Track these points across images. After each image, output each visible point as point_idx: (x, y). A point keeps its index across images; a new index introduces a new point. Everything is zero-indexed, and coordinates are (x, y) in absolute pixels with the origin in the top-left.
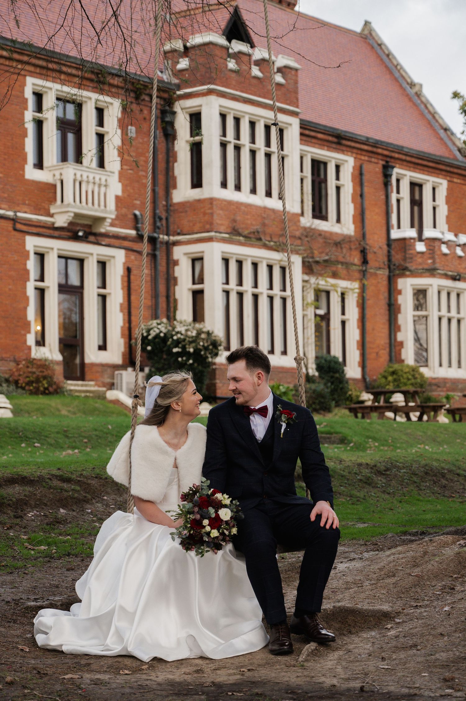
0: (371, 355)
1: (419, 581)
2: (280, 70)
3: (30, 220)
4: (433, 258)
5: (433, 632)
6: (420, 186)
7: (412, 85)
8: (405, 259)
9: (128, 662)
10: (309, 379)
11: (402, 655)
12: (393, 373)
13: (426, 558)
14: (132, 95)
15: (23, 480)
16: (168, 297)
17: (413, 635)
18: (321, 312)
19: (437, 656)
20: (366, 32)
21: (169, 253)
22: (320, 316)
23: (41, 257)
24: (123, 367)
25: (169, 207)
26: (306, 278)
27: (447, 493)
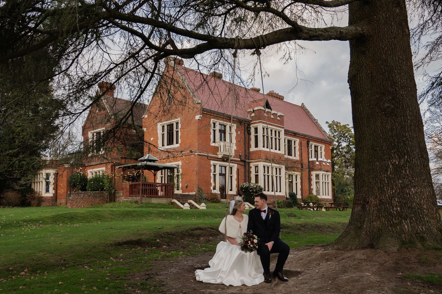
0: (304, 192)
1: (310, 262)
2: (279, 116)
3: (212, 156)
4: (321, 166)
5: (312, 279)
6: (317, 147)
7: (315, 120)
8: (313, 166)
9: (221, 286)
10: (287, 198)
11: (302, 286)
12: (310, 197)
13: (312, 255)
14: (239, 123)
15: (200, 229)
16: (249, 177)
17: (306, 279)
18: (290, 181)
19: (313, 287)
20: (302, 106)
21: (249, 165)
22: (290, 182)
23: (215, 166)
24: (236, 195)
25: (249, 153)
26: (286, 171)
27: (322, 232)
